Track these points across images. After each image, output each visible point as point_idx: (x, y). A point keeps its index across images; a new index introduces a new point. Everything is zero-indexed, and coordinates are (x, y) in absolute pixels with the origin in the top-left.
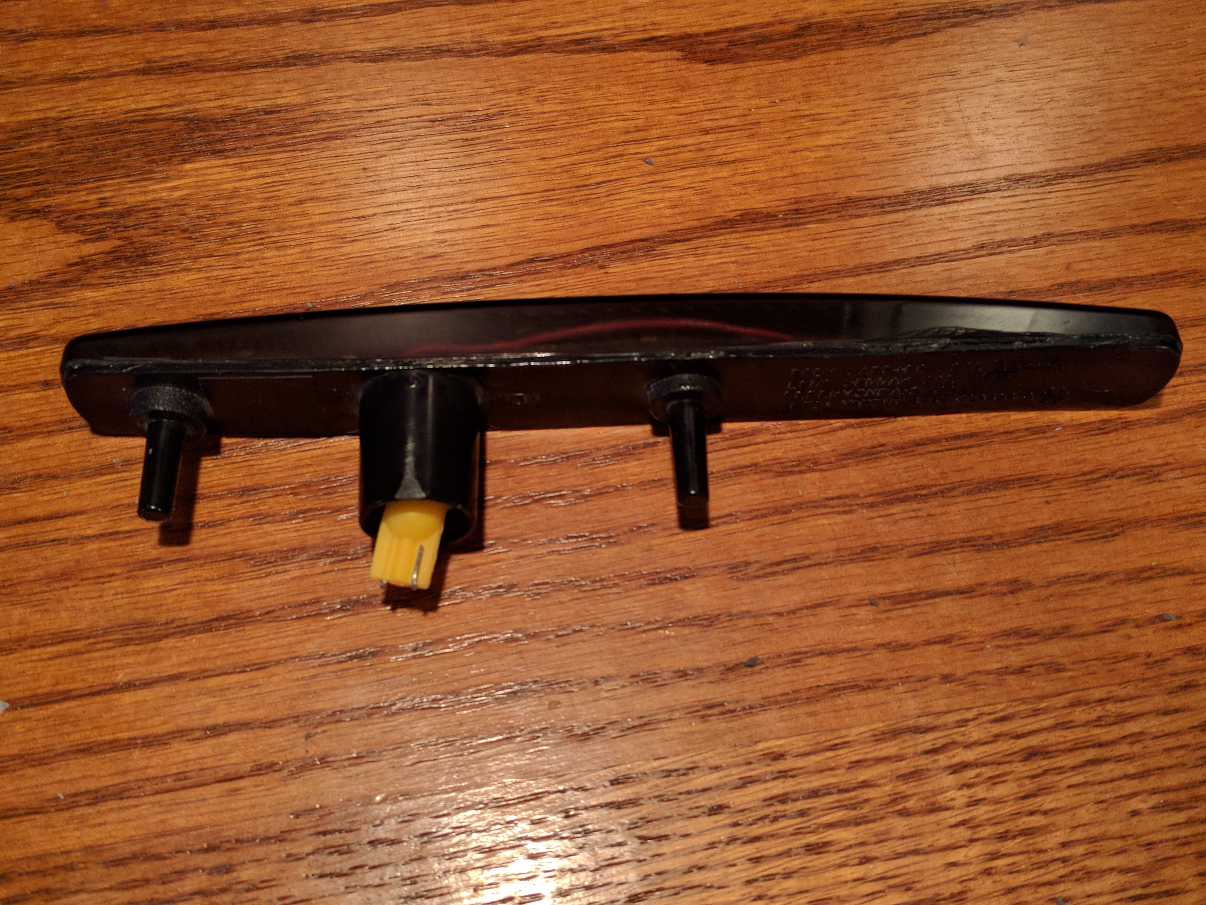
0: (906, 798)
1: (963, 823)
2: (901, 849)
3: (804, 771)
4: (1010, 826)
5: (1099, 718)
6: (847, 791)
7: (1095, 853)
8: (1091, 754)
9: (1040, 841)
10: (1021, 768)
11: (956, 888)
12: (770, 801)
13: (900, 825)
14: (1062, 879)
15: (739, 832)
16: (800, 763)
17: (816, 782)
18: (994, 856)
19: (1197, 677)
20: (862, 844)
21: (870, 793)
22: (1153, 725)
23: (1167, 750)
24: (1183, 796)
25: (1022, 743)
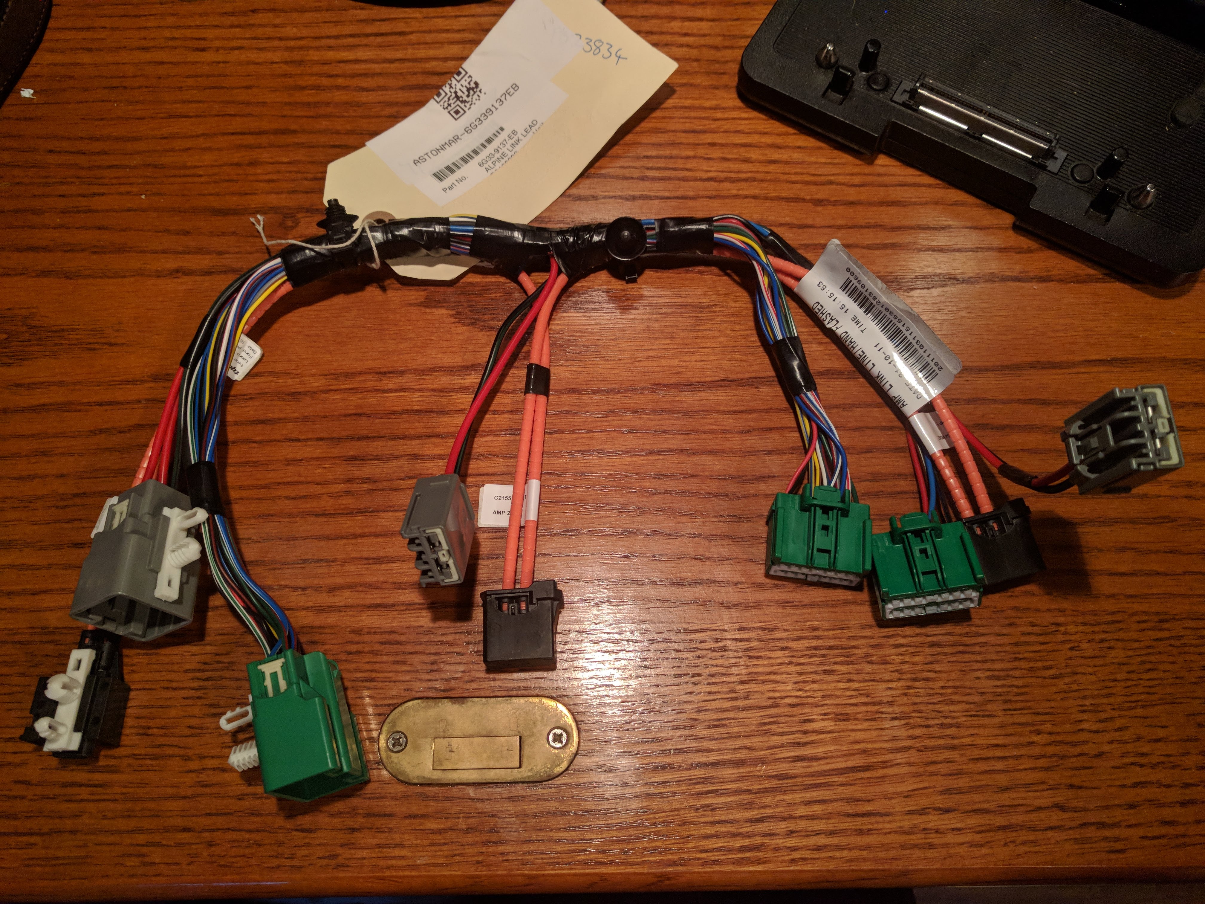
0: (872, 655)
1: (897, 671)
2: (867, 678)
3: (828, 637)
4: (919, 675)
5: (967, 633)
6: (846, 649)
7: (956, 693)
8: (961, 648)
9: (930, 684)
10: (928, 650)
11: (890, 699)
12: (809, 648)
13: (868, 668)
14: (940, 702)
15: (794, 660)
16: (826, 633)
17: (832, 643)
18: (909, 688)
19: (1017, 621)
20: (850, 673)
21: (856, 651)
22: (992, 639)
23: (997, 652)
24: (1001, 674)
25: (930, 639)
